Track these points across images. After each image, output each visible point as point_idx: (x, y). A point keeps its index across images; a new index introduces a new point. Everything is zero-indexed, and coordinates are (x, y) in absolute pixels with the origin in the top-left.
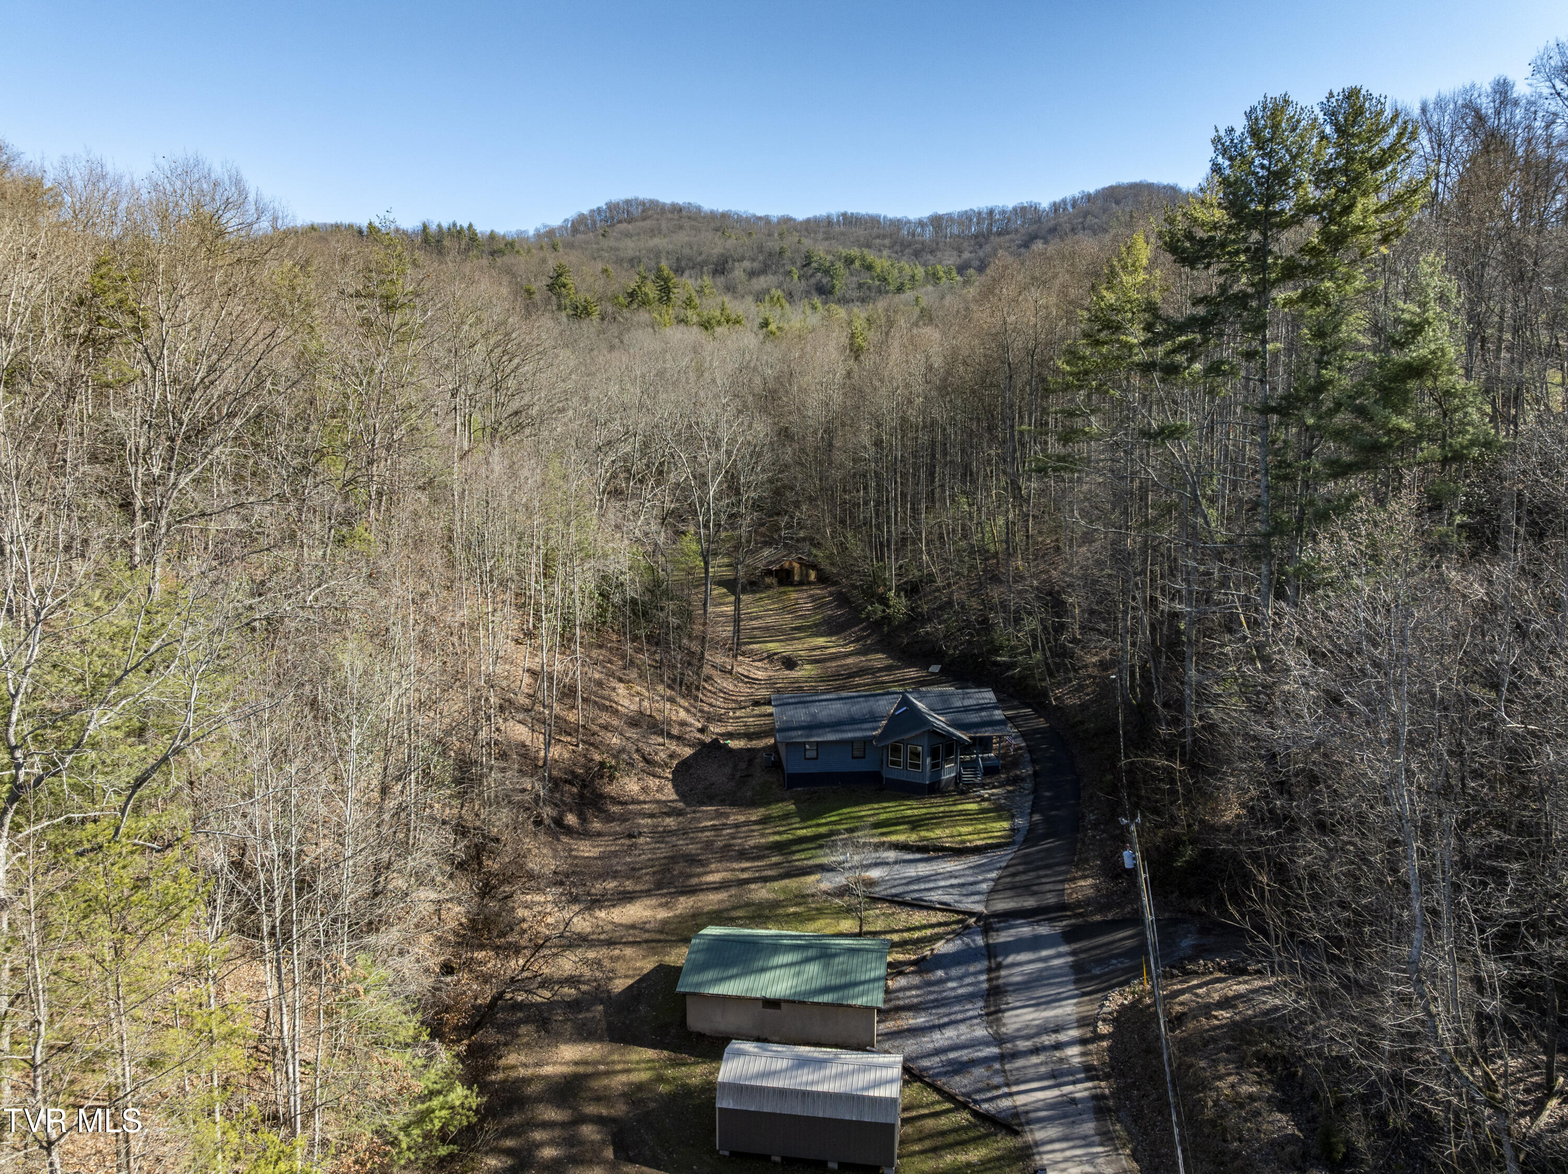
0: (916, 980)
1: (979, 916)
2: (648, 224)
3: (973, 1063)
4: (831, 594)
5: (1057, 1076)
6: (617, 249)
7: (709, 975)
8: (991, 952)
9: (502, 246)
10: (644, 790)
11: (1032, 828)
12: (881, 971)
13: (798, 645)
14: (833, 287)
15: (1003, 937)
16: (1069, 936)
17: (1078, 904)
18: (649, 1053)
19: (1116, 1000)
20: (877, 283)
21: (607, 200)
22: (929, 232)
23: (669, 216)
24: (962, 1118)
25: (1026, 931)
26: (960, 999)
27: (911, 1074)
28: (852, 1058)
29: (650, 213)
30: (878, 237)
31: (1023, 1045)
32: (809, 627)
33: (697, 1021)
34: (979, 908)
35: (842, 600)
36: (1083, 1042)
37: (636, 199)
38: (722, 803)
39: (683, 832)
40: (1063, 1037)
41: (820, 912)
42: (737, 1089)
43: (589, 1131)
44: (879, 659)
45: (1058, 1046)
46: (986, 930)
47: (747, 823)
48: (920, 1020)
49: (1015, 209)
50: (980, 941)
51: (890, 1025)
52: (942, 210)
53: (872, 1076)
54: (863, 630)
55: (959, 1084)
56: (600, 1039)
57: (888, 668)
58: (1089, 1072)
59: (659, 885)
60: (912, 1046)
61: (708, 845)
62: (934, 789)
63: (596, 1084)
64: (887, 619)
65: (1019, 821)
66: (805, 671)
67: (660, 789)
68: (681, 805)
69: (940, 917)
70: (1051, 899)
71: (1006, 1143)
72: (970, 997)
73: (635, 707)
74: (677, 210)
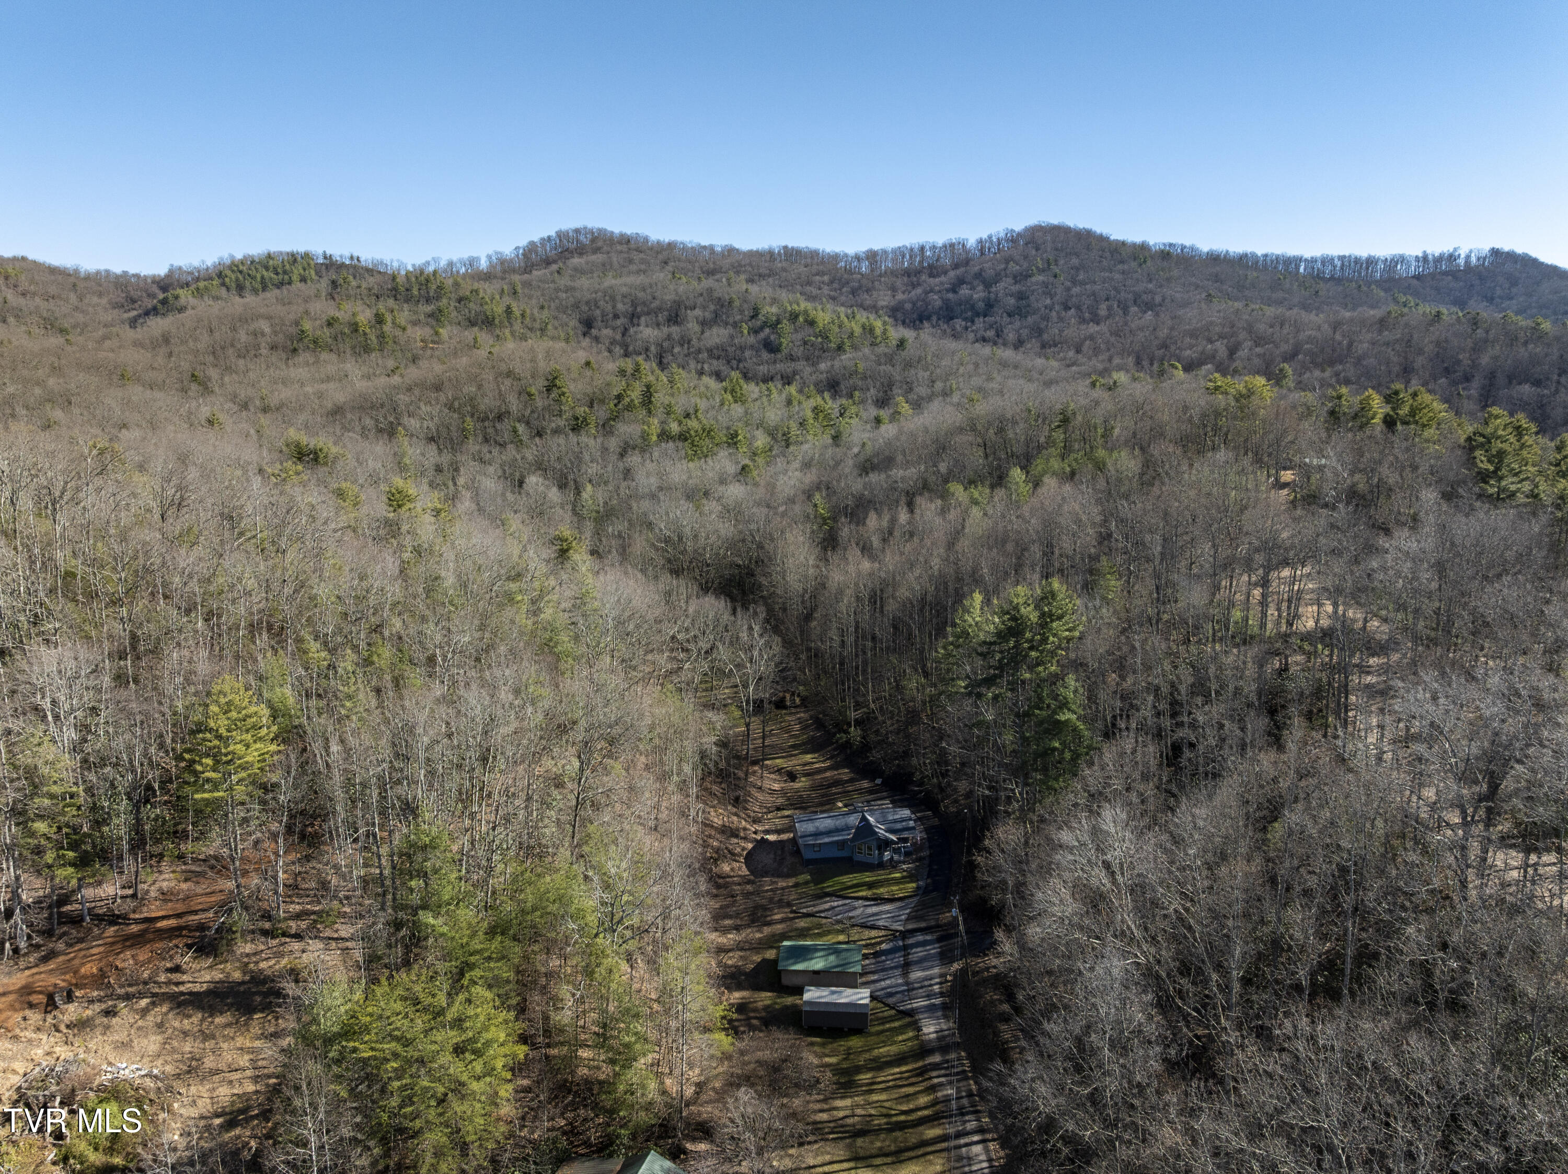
0: (873, 961)
1: (901, 932)
2: (598, 258)
3: (897, 993)
4: (811, 718)
5: (929, 996)
6: (573, 289)
7: (791, 961)
8: (905, 948)
9: (468, 293)
10: (732, 869)
11: (927, 885)
12: (860, 957)
13: (794, 761)
14: (781, 344)
15: (911, 941)
16: (939, 940)
17: (945, 925)
18: (769, 994)
19: (956, 966)
20: (820, 339)
21: (557, 229)
22: (864, 268)
23: (619, 248)
24: (893, 1012)
25: (920, 938)
26: (892, 968)
27: (873, 998)
28: (849, 991)
29: (600, 244)
30: (817, 274)
31: (916, 985)
32: (800, 745)
33: (786, 981)
34: (901, 928)
35: (819, 724)
36: (940, 983)
37: (585, 228)
38: (773, 876)
39: (757, 893)
40: (933, 982)
41: (829, 932)
42: (809, 1003)
43: (755, 1022)
44: (845, 773)
45: (931, 985)
46: (903, 939)
47: (788, 887)
48: (875, 977)
49: (945, 246)
50: (901, 943)
51: (864, 979)
52: (877, 246)
53: (860, 996)
54: (835, 749)
55: (891, 1001)
56: (747, 989)
57: (851, 781)
58: (942, 994)
59: (753, 921)
60: (873, 987)
61: (771, 900)
62: (881, 865)
63: (751, 1006)
64: (848, 744)
65: (921, 883)
66: (801, 783)
67: (740, 869)
68: (752, 877)
69: (883, 933)
70: (933, 923)
71: (908, 1020)
72: (896, 968)
73: (720, 823)
74: (626, 240)
